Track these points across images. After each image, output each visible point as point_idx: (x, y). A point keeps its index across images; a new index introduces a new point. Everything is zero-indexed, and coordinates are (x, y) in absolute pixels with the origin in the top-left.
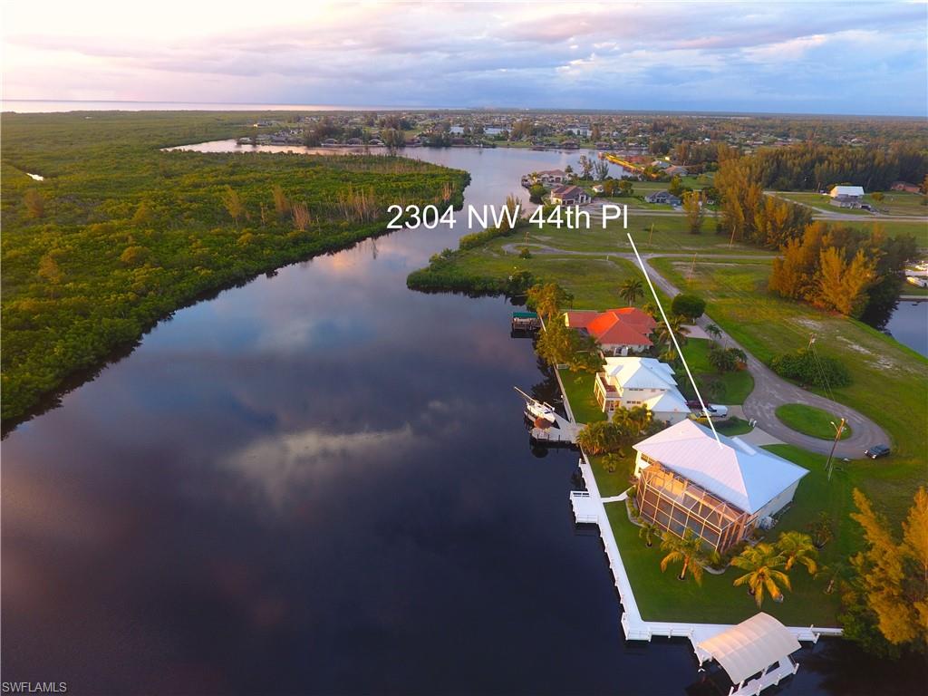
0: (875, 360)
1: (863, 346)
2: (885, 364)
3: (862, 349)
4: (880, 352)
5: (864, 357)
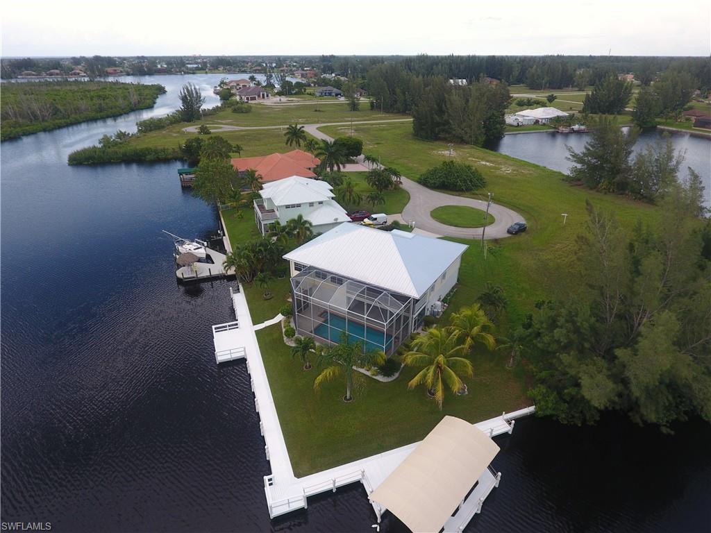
0: (498, 169)
1: (488, 161)
2: (506, 170)
3: (488, 164)
4: (501, 164)
5: (490, 168)
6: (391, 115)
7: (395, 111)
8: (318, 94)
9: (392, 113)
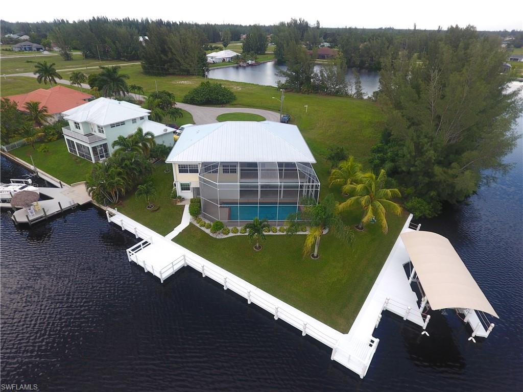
2: (237, 88)
6: (108, 62)
7: (109, 59)
8: (17, 50)
9: (107, 60)
